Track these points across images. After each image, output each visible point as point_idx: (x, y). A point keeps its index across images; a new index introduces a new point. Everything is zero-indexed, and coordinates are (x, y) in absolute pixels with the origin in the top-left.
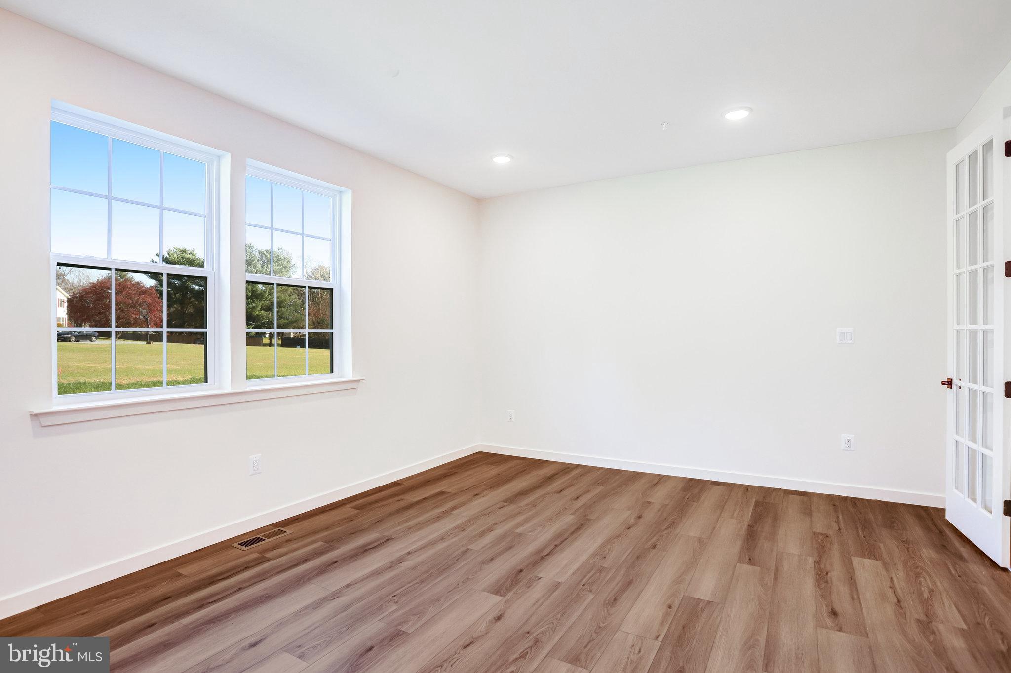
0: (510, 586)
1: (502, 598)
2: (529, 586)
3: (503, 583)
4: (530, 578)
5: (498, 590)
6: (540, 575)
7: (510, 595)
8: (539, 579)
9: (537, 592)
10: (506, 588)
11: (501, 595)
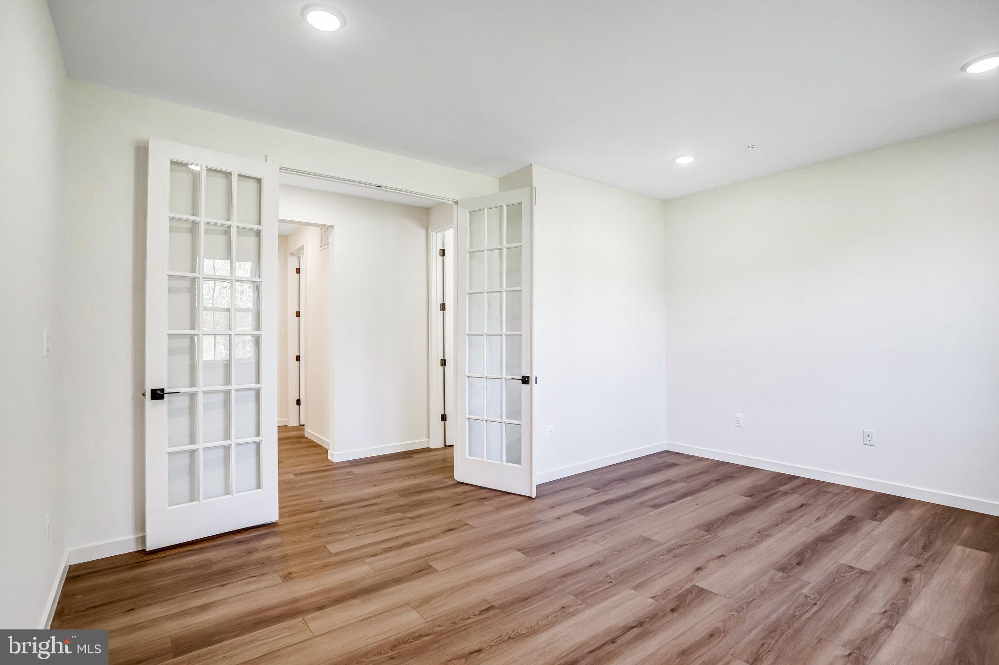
0: (687, 594)
1: (697, 584)
2: (667, 591)
3: (696, 600)
4: (664, 599)
5: (700, 594)
6: (652, 601)
7: (688, 586)
8: (654, 597)
9: (658, 586)
10: (692, 593)
11: (698, 587)
